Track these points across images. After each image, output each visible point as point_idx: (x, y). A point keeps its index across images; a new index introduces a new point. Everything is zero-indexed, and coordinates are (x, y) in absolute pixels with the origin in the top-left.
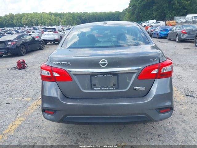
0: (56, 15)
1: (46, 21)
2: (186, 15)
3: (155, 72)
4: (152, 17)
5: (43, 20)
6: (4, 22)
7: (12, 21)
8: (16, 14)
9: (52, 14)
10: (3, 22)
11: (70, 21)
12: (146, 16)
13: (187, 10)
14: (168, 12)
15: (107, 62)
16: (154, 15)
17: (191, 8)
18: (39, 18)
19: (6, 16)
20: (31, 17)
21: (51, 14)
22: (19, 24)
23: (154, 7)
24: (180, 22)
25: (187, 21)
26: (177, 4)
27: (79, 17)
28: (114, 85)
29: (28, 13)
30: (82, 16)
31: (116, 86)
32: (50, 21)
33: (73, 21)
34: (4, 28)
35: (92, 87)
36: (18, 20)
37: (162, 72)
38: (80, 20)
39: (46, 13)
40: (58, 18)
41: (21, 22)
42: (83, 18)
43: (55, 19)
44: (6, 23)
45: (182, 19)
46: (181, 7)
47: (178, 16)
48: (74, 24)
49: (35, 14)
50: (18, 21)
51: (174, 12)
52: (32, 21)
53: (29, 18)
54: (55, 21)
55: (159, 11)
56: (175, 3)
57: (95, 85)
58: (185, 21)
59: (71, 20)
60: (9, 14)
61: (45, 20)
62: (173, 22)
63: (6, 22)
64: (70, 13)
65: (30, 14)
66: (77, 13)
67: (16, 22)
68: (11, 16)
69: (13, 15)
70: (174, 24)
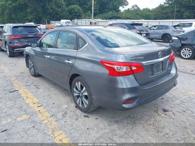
2: (60, 20)
4: (27, 20)
12: (20, 19)
13: (59, 16)
14: (44, 16)
16: (29, 18)
17: (62, 14)
23: (28, 10)
24: (56, 25)
25: (62, 25)
26: (50, 10)
45: (57, 24)
46: (54, 13)
47: (53, 20)
51: (49, 16)
55: (34, 15)
56: (49, 9)
58: (60, 25)
62: (51, 25)
70: (52, 27)
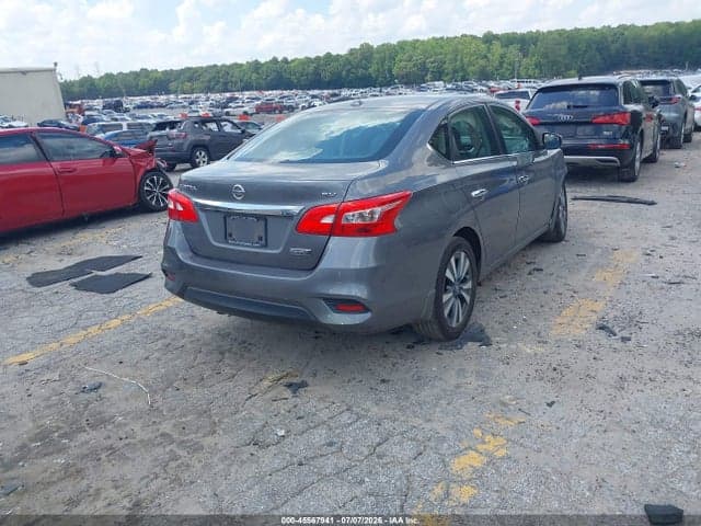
0: (509, 40)
1: (470, 64)
3: (328, 220)
5: (462, 60)
6: (344, 73)
7: (366, 69)
8: (380, 44)
9: (496, 37)
10: (340, 73)
11: (554, 63)
15: (243, 191)
18: (449, 56)
19: (352, 52)
20: (425, 51)
21: (489, 39)
22: (385, 78)
27: (594, 46)
28: (260, 239)
29: (418, 41)
30: (610, 39)
31: (263, 242)
32: (482, 62)
33: (567, 61)
34: (336, 91)
35: (227, 236)
36: (383, 63)
37: (344, 222)
38: (598, 57)
39: (474, 37)
40: (513, 52)
41: (390, 71)
42: (613, 47)
43: (502, 57)
44: (348, 75)
48: (573, 72)
49: (439, 42)
50: (382, 66)
52: (423, 68)
53: (418, 57)
54: (501, 64)
57: (231, 235)
59: (560, 59)
60: (362, 45)
61: (465, 61)
63: (349, 71)
64: (561, 33)
65: (423, 41)
66: (593, 29)
67: (378, 70)
68: (366, 53)
69: (372, 47)
